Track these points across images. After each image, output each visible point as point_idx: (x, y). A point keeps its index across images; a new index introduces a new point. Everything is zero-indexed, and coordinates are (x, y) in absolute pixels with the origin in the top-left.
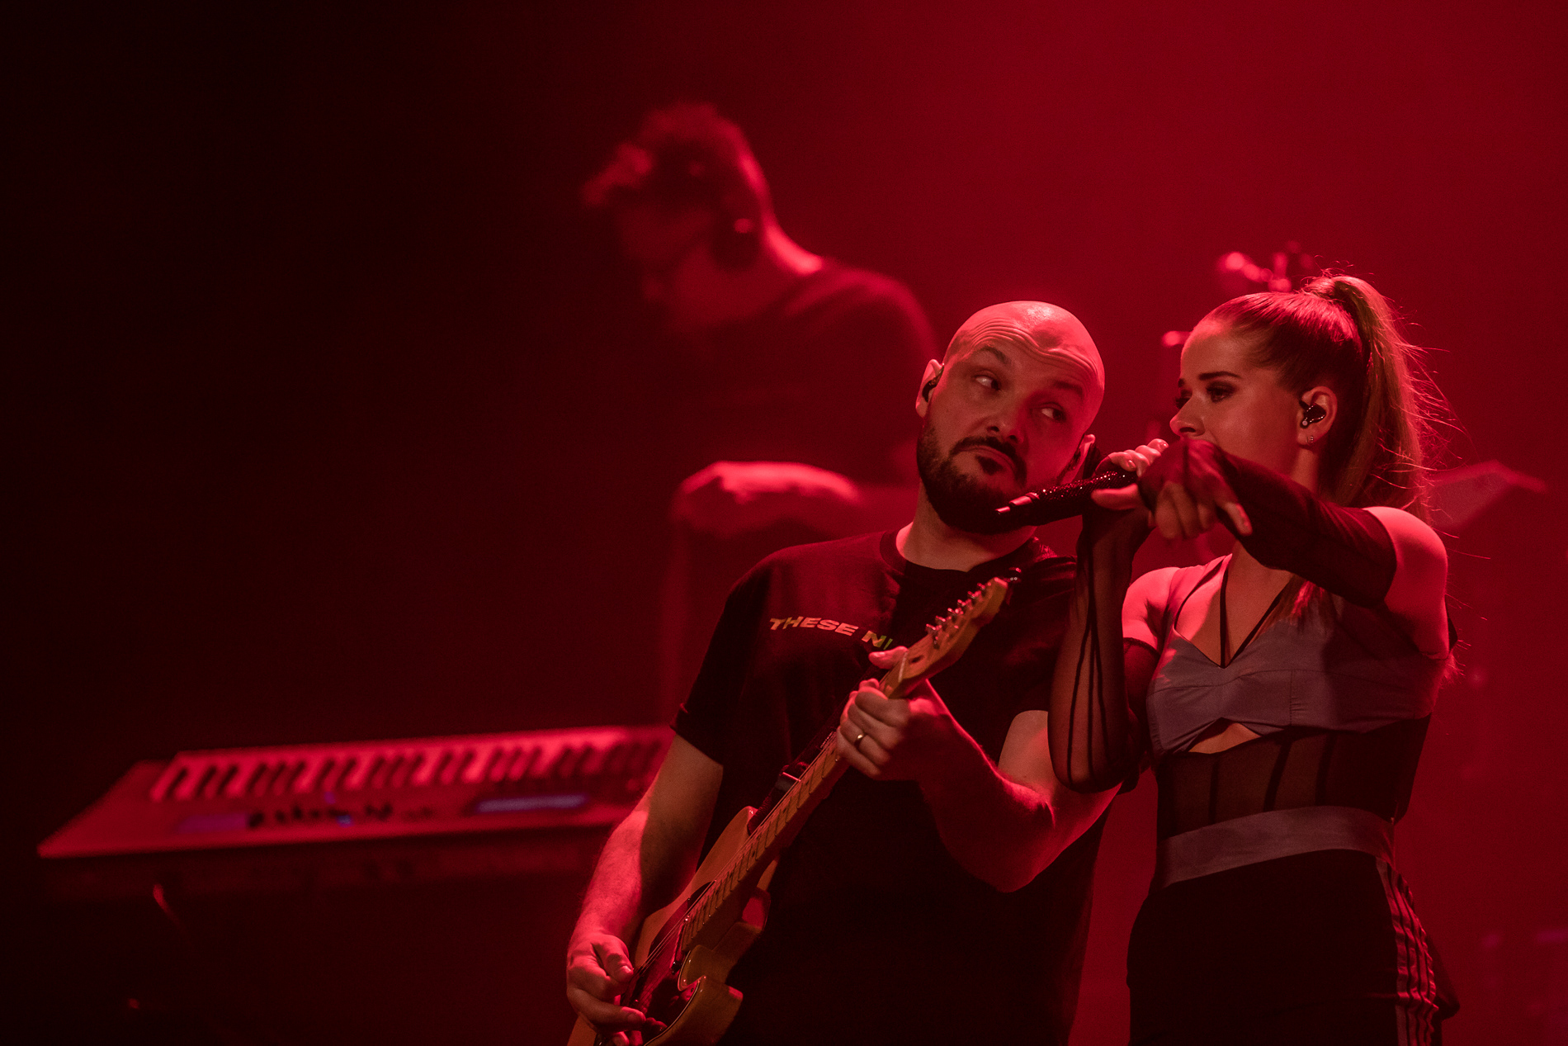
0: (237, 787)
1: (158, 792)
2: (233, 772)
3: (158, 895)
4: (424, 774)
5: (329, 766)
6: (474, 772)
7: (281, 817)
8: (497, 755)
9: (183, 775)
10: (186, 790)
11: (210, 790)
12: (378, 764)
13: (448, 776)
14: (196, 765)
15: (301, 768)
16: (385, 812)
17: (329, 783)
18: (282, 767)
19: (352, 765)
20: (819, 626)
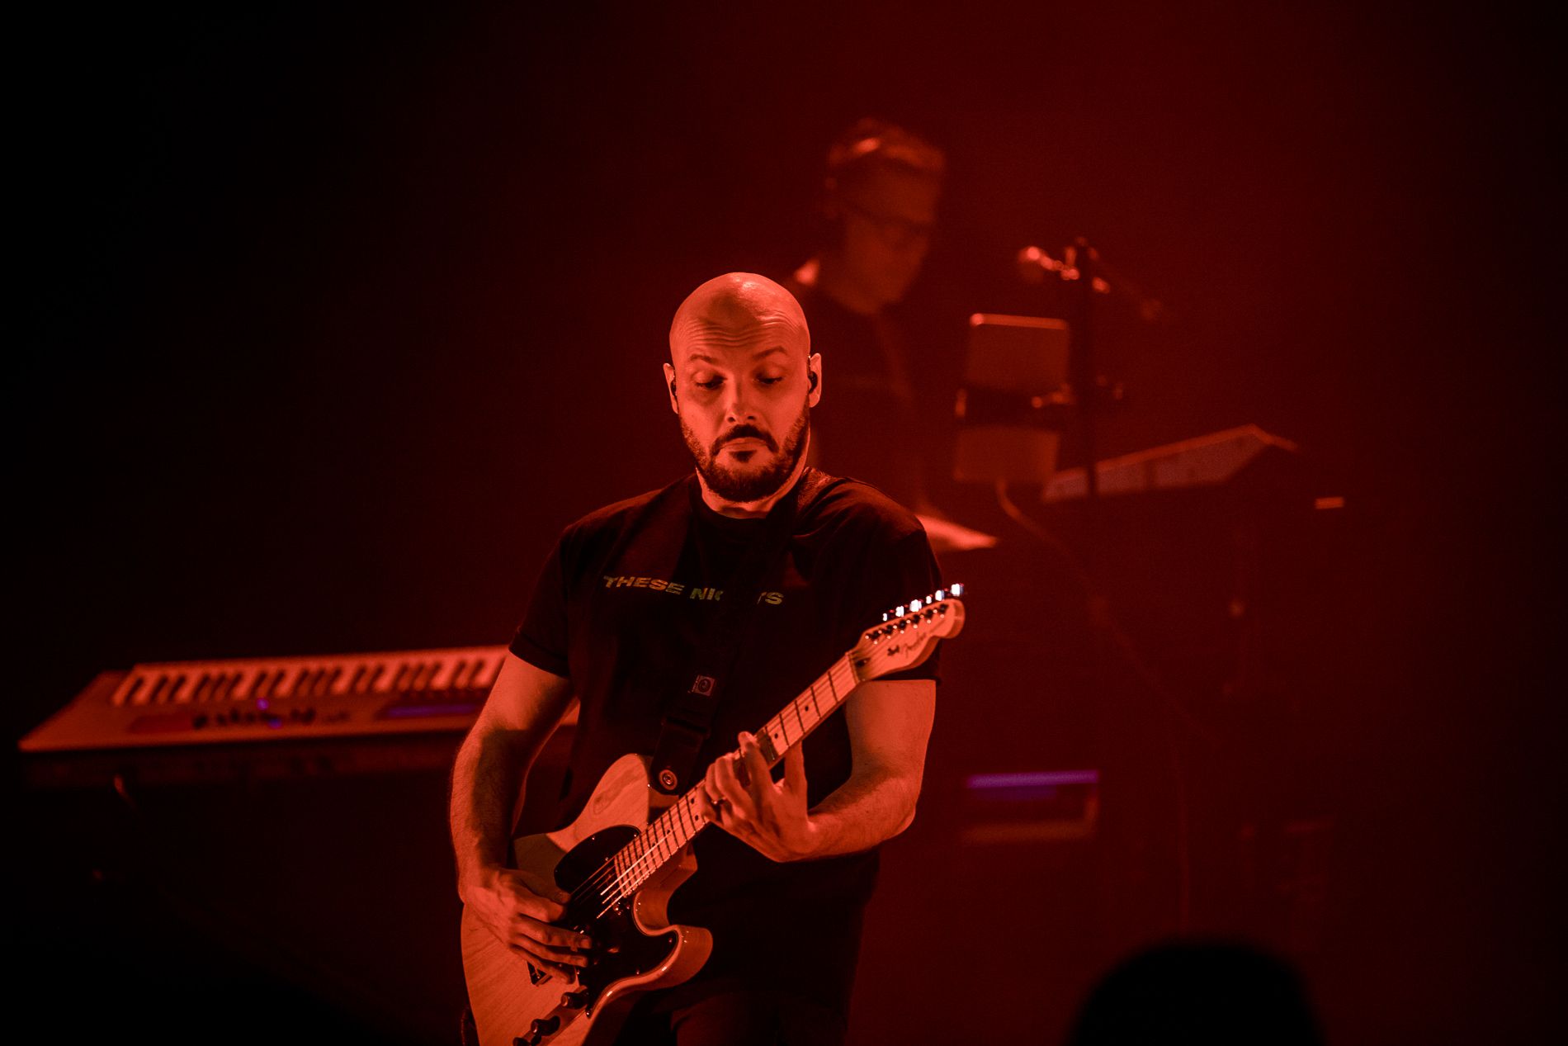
0: (185, 694)
1: (119, 697)
2: (182, 681)
3: (118, 784)
4: (341, 685)
5: (262, 678)
6: (384, 683)
7: (222, 721)
8: (404, 670)
9: (139, 683)
10: (142, 695)
11: (163, 696)
12: (304, 675)
13: (362, 686)
14: (151, 675)
15: (238, 678)
16: (308, 717)
17: (262, 691)
18: (222, 678)
19: (281, 676)
20: (650, 586)
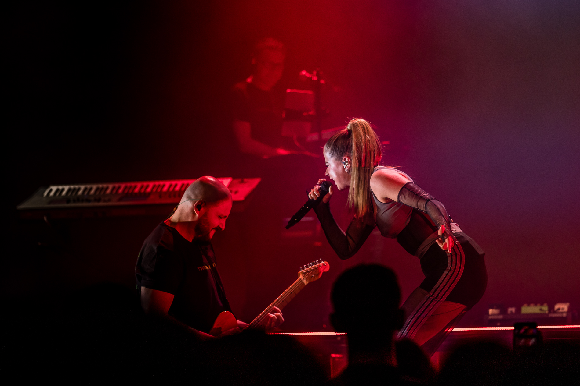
0: (64, 193)
1: (45, 194)
2: (63, 190)
3: (45, 218)
4: (109, 191)
5: (86, 189)
6: (120, 191)
7: (74, 201)
8: (126, 187)
9: (51, 190)
10: (52, 194)
12: (98, 189)
14: (54, 188)
15: (79, 189)
16: (99, 200)
17: (86, 193)
18: (75, 189)
19: (91, 189)
